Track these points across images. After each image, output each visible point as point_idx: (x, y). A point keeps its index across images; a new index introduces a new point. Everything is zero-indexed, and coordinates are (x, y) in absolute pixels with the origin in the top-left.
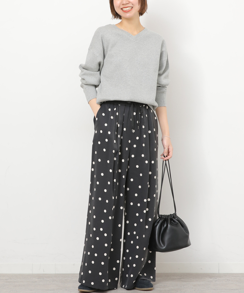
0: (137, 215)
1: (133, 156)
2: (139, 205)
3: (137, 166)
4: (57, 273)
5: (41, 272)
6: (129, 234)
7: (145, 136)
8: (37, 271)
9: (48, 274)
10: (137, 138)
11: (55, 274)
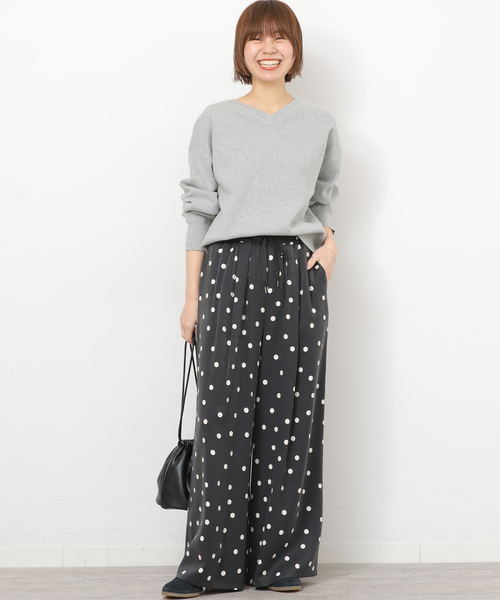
0: (274, 448)
1: (268, 338)
2: (276, 429)
3: (276, 357)
4: (110, 565)
5: (80, 564)
6: (259, 483)
7: (291, 300)
8: (71, 562)
9: (93, 568)
10: (278, 304)
11: (107, 568)
